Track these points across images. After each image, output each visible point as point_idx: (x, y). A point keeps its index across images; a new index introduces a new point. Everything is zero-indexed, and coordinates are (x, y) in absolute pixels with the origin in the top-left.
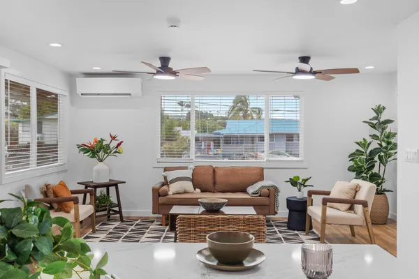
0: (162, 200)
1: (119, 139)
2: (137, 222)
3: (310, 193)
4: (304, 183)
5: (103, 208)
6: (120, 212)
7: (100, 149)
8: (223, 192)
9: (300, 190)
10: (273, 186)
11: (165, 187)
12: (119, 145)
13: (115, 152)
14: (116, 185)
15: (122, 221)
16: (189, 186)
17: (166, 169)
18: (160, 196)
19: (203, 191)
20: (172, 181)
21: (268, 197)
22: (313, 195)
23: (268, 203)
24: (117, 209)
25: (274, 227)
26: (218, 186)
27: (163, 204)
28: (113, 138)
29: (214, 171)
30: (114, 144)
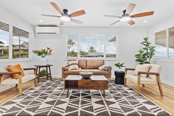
0: (66, 72)
1: (51, 49)
2: (57, 81)
3: (126, 70)
4: (121, 65)
5: (43, 75)
6: (50, 77)
7: (44, 53)
8: (90, 69)
9: (120, 68)
10: (110, 67)
11: (67, 67)
12: (50, 51)
13: (49, 54)
14: (49, 66)
15: (51, 80)
16: (77, 67)
17: (69, 61)
18: (65, 71)
19: (82, 69)
20: (70, 65)
21: (108, 71)
22: (128, 70)
23: (107, 73)
24: (49, 75)
25: (110, 83)
26: (88, 67)
27: (66, 74)
28: (48, 49)
29: (86, 61)
30: (49, 51)
